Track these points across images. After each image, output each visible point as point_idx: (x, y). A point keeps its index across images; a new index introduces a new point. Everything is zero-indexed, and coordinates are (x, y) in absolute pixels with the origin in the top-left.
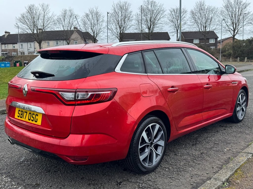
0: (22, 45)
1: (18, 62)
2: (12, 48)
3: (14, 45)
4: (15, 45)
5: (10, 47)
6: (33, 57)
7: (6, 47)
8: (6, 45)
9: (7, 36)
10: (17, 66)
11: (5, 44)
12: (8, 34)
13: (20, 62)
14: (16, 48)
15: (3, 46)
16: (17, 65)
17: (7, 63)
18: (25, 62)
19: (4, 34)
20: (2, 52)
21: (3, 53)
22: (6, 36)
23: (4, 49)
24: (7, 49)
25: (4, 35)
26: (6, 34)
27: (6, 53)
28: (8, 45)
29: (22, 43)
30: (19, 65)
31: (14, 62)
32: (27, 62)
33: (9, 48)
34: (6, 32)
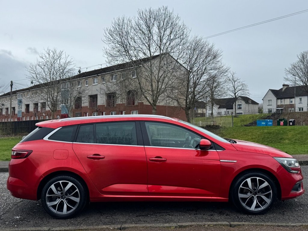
0: (301, 99)
1: (282, 120)
2: (289, 104)
3: (291, 100)
4: (293, 100)
5: (287, 102)
6: (304, 114)
7: (282, 102)
8: (283, 100)
9: (285, 90)
10: (281, 125)
11: (281, 99)
12: (286, 87)
13: (285, 120)
14: (293, 103)
15: (279, 101)
16: (281, 123)
17: (268, 121)
18: (290, 120)
19: (282, 87)
20: (277, 107)
21: (278, 110)
22: (283, 90)
23: (279, 104)
24: (283, 104)
25: (282, 89)
26: (284, 88)
27: (281, 109)
28: (285, 100)
29: (300, 97)
30: (283, 124)
31: (278, 120)
32: (293, 120)
33: (285, 104)
34: (284, 85)
